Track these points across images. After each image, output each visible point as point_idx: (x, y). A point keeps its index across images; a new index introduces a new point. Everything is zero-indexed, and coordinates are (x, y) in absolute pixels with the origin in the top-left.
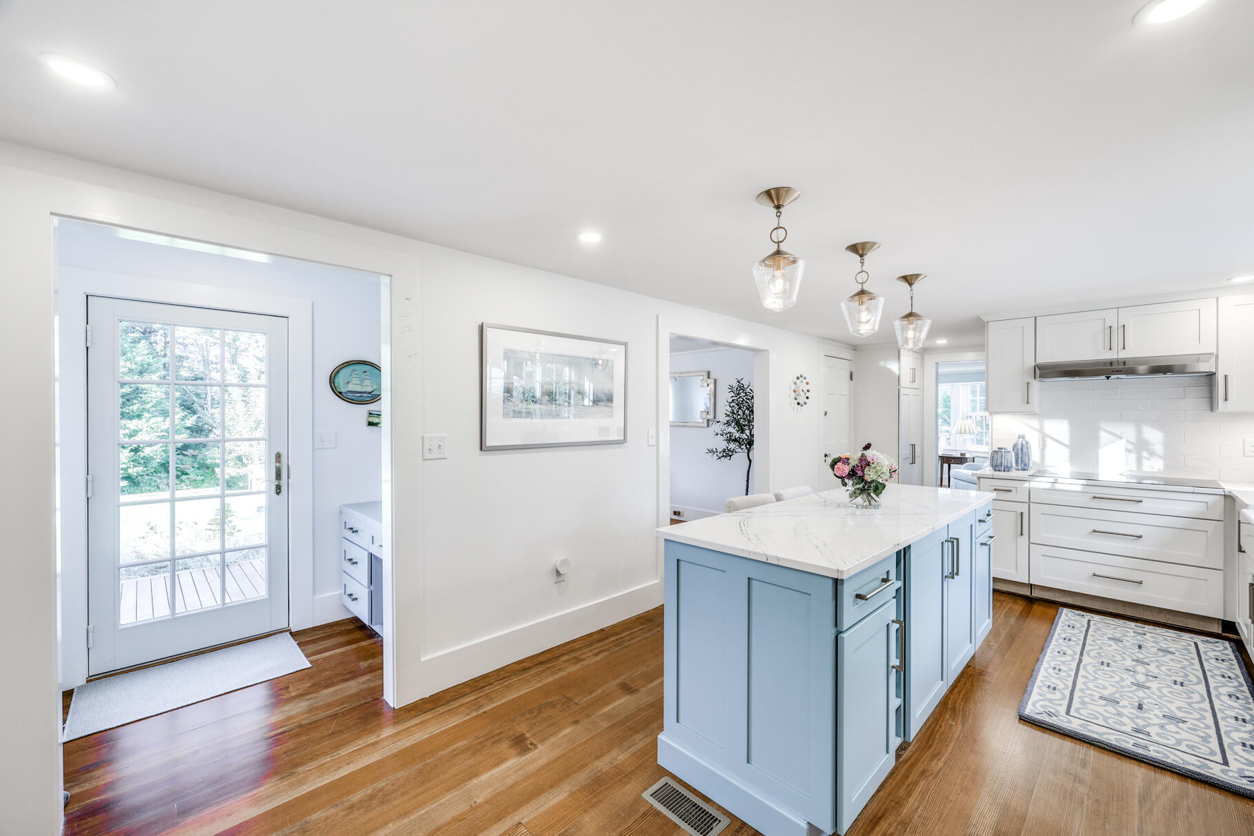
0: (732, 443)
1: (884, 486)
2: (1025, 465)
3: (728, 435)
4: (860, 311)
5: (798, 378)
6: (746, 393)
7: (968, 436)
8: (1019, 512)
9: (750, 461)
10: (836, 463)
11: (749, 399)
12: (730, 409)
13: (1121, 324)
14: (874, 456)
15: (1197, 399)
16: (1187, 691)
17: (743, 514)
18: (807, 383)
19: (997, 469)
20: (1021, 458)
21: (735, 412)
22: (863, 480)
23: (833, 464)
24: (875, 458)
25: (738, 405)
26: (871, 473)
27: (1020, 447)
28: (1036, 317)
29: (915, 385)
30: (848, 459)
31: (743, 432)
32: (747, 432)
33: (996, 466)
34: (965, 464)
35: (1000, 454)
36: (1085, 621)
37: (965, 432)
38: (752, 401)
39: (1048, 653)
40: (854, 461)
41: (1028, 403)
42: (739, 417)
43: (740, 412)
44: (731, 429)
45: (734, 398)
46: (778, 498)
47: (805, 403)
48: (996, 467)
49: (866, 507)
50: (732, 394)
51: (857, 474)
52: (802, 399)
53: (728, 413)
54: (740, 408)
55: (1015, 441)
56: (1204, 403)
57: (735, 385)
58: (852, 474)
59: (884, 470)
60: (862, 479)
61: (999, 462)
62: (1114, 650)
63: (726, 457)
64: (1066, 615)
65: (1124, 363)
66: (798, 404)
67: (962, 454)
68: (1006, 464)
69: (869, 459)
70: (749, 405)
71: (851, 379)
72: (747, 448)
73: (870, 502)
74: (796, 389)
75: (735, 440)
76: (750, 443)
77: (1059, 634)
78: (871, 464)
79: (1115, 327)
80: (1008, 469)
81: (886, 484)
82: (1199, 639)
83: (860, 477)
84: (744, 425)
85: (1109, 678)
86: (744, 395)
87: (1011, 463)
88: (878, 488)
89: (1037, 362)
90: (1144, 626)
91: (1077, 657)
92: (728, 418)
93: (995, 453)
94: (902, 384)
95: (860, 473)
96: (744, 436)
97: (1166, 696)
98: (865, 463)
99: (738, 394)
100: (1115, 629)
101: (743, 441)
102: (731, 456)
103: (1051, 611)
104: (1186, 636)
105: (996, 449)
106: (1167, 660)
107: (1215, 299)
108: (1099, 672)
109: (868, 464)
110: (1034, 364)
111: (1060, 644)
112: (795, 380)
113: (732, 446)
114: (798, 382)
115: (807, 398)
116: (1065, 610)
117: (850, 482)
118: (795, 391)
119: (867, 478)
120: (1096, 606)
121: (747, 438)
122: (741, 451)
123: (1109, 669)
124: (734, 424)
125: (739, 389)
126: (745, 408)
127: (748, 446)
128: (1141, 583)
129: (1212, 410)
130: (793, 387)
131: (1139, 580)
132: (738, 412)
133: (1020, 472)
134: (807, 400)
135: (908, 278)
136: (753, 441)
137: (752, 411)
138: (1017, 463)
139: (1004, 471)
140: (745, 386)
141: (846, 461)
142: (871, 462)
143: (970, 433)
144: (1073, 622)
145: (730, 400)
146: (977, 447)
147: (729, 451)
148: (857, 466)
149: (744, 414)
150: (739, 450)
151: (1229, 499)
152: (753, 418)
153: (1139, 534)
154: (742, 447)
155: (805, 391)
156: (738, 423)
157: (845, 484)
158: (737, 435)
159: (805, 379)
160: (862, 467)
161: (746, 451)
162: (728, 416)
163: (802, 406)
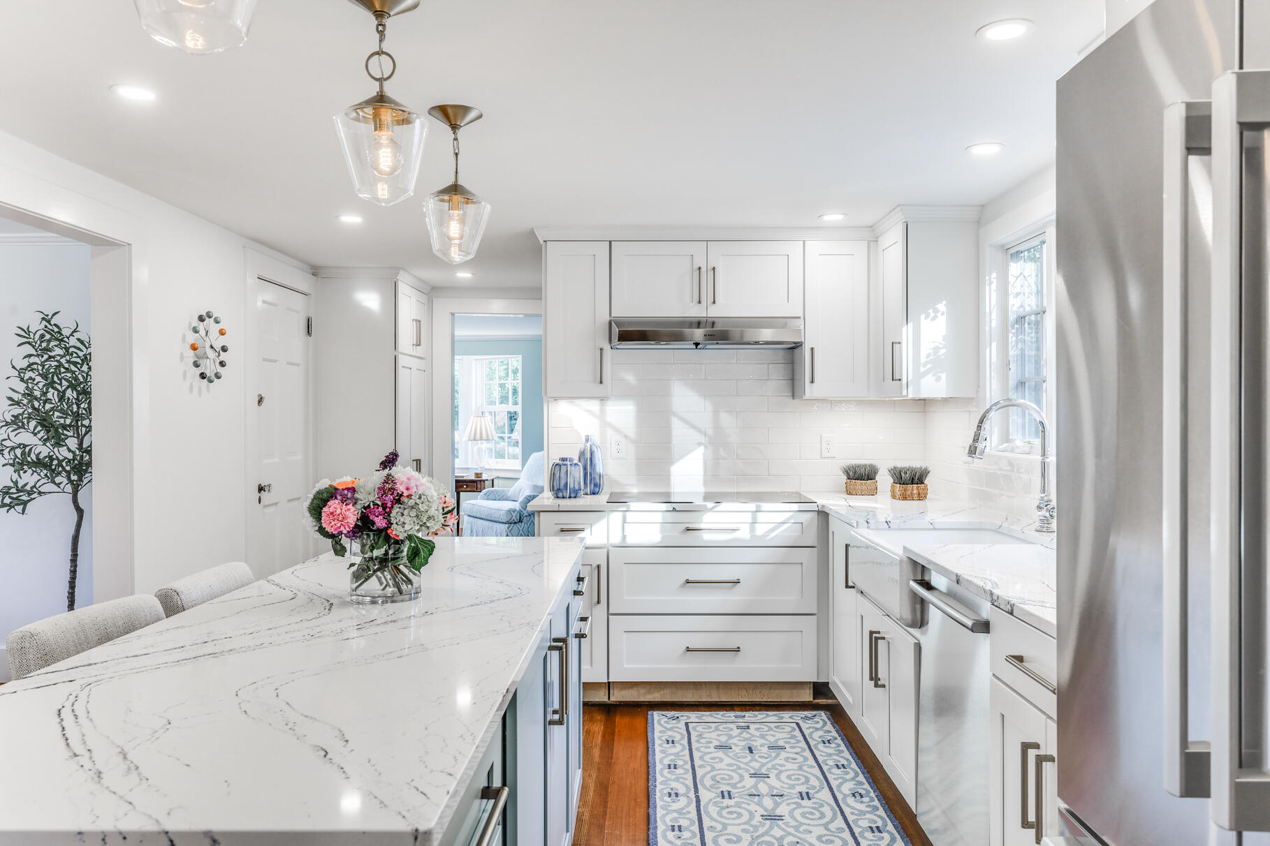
0: (30, 471)
1: (430, 547)
2: (595, 485)
3: (18, 452)
4: (377, 145)
5: (201, 319)
6: (67, 349)
7: (485, 445)
8: (595, 565)
9: (80, 512)
10: (325, 502)
11: (75, 364)
12: (21, 387)
13: (710, 267)
14: (409, 479)
15: (781, 381)
16: (817, 806)
17: (72, 674)
18: (222, 333)
19: (560, 495)
20: (591, 474)
21: (37, 393)
22: (388, 538)
23: (318, 506)
24: (412, 484)
25: (44, 376)
26: (407, 520)
27: (589, 456)
28: (610, 242)
29: (419, 351)
30: (353, 490)
31: (59, 443)
32: (72, 443)
33: (559, 489)
34: (484, 491)
35: (563, 468)
36: (682, 725)
37: (481, 439)
38: (85, 368)
39: (659, 803)
40: (367, 496)
41: (601, 382)
42: (48, 406)
43: (52, 394)
44: (25, 437)
45: (33, 360)
46: (171, 605)
47: (218, 376)
48: (558, 492)
49: (392, 599)
50: (28, 349)
51: (373, 523)
52: (210, 367)
53: (16, 397)
54: (51, 384)
55: (581, 447)
56: (784, 385)
57: (37, 326)
58: (364, 525)
59: (432, 512)
60: (384, 535)
61: (563, 483)
62: (728, 765)
63: (10, 506)
64: (660, 722)
65: (713, 323)
66: (203, 376)
67: (478, 475)
68: (572, 486)
69: (401, 488)
70: (76, 379)
71: (309, 332)
72: (71, 481)
73: (397, 585)
74: (199, 344)
75: (39, 463)
76: (81, 468)
77: (661, 760)
78: (405, 500)
79: (704, 269)
80: (575, 494)
81: (435, 539)
82: (798, 715)
83: (379, 532)
84: (64, 427)
85: (737, 818)
86: (61, 352)
87: (579, 483)
88: (420, 553)
89: (613, 315)
90: (743, 714)
91: (692, 795)
92: (17, 410)
93: (558, 467)
94: (401, 348)
95: (380, 522)
96: (63, 453)
97: (802, 824)
98: (391, 496)
99: (47, 350)
100: (717, 729)
101: (60, 464)
102: (25, 503)
103: (638, 722)
104: (786, 715)
105: (558, 462)
106: (783, 762)
107: (802, 242)
108: (724, 813)
109: (398, 500)
110: (608, 319)
111: (668, 779)
112: (195, 323)
113: (29, 478)
114: (201, 326)
115: (222, 364)
116: (656, 715)
117: (353, 546)
118: (194, 348)
119: (397, 532)
120: (690, 697)
121: (70, 456)
122: (55, 488)
123: (732, 802)
124: (33, 424)
125: (48, 337)
126: (65, 383)
127: (74, 478)
128: (738, 650)
129: (793, 396)
130: (192, 338)
131: (734, 646)
132: (44, 394)
133: (589, 496)
134: (220, 369)
135: (450, 111)
136: (89, 464)
137: (86, 393)
138: (585, 483)
139: (570, 497)
140: (66, 332)
141: (348, 494)
142: (406, 493)
143: (488, 440)
144: (670, 733)
145: (25, 363)
146: (497, 463)
147: (19, 491)
148: (375, 504)
149: (62, 397)
150: (50, 487)
151: (823, 515)
152: (89, 410)
153: (734, 578)
154: (58, 480)
155: (218, 348)
156: (45, 423)
157: (340, 551)
158: (44, 451)
159: (217, 322)
160: (384, 506)
161: (69, 488)
162: (18, 403)
163: (211, 381)
